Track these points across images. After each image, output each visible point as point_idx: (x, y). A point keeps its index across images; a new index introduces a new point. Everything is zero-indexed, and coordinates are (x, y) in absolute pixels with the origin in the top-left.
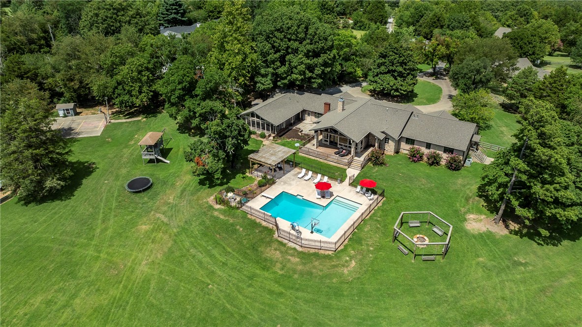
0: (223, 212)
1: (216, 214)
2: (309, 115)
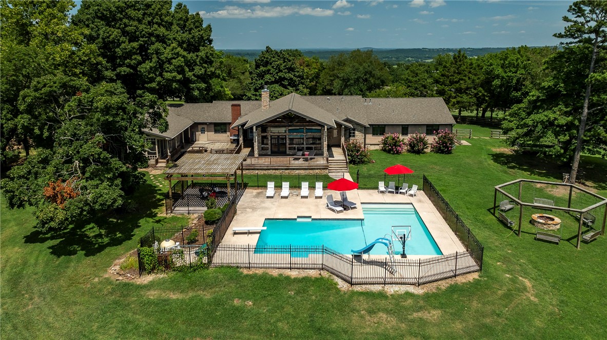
0: (174, 285)
1: (153, 295)
2: (203, 131)
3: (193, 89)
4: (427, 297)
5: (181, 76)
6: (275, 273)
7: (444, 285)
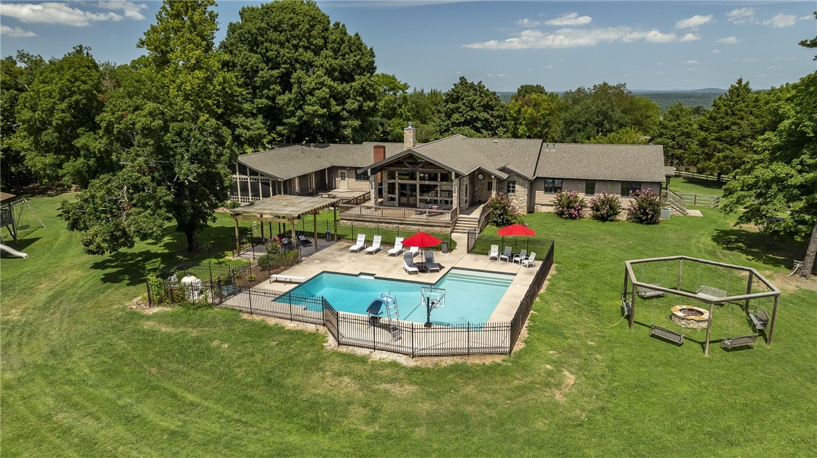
2: (343, 177)
3: (344, 127)
4: (415, 370)
5: (325, 110)
6: (272, 322)
7: (448, 362)
